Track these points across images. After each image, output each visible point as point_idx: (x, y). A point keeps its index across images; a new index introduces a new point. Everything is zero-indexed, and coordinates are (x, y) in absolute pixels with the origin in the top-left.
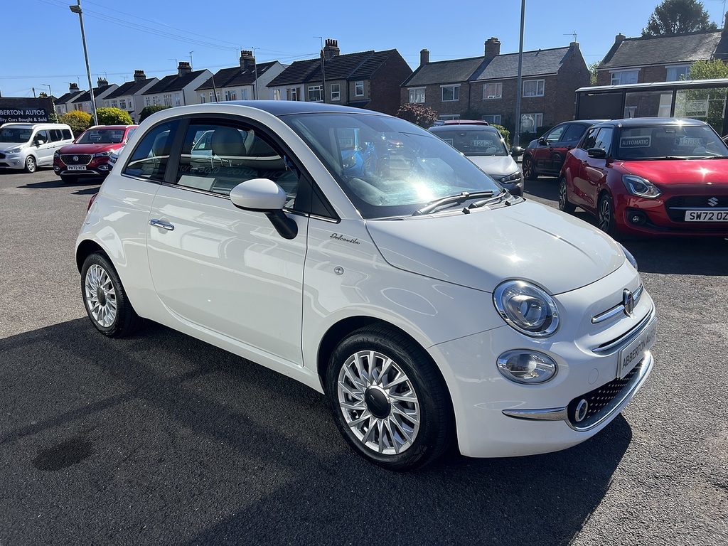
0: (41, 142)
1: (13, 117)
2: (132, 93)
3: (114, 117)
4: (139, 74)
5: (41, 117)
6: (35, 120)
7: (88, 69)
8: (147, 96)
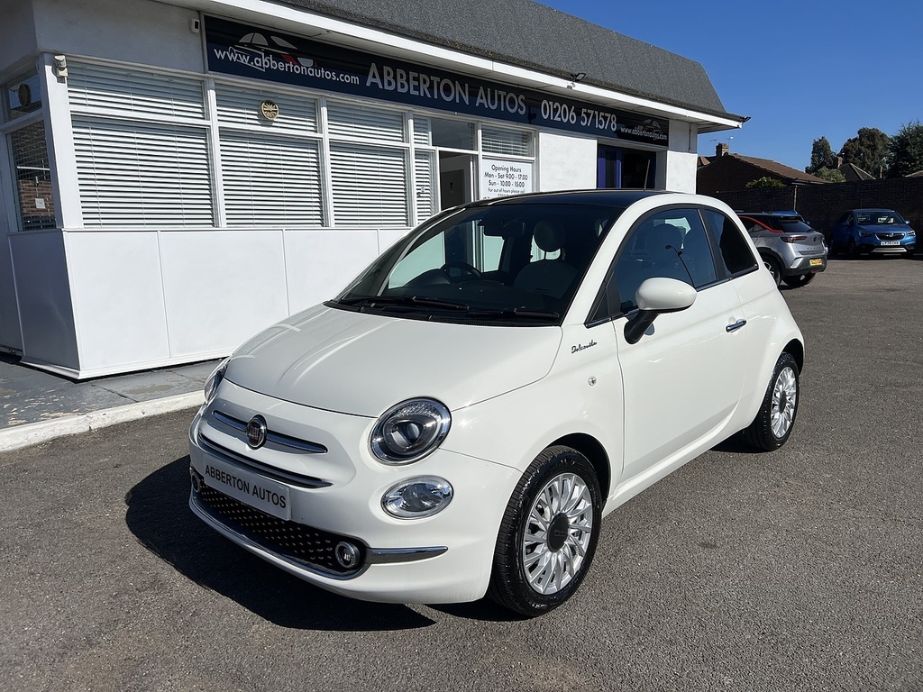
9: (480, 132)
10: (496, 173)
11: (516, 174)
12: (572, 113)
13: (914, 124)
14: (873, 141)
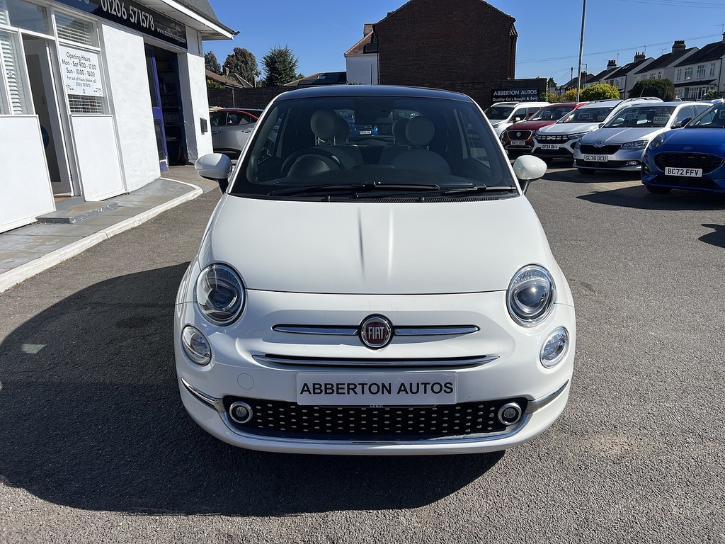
0: (518, 119)
1: (504, 97)
2: (665, 66)
3: (601, 93)
4: (679, 46)
5: (533, 96)
6: (528, 99)
7: (581, 48)
8: (679, 68)
9: (53, 17)
10: (70, 61)
11: (87, 63)
12: (123, 9)
13: (277, 49)
14: (245, 57)
